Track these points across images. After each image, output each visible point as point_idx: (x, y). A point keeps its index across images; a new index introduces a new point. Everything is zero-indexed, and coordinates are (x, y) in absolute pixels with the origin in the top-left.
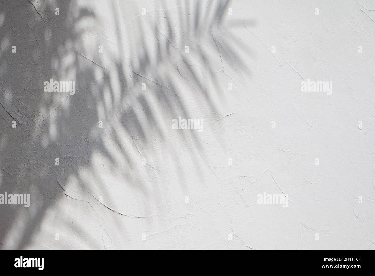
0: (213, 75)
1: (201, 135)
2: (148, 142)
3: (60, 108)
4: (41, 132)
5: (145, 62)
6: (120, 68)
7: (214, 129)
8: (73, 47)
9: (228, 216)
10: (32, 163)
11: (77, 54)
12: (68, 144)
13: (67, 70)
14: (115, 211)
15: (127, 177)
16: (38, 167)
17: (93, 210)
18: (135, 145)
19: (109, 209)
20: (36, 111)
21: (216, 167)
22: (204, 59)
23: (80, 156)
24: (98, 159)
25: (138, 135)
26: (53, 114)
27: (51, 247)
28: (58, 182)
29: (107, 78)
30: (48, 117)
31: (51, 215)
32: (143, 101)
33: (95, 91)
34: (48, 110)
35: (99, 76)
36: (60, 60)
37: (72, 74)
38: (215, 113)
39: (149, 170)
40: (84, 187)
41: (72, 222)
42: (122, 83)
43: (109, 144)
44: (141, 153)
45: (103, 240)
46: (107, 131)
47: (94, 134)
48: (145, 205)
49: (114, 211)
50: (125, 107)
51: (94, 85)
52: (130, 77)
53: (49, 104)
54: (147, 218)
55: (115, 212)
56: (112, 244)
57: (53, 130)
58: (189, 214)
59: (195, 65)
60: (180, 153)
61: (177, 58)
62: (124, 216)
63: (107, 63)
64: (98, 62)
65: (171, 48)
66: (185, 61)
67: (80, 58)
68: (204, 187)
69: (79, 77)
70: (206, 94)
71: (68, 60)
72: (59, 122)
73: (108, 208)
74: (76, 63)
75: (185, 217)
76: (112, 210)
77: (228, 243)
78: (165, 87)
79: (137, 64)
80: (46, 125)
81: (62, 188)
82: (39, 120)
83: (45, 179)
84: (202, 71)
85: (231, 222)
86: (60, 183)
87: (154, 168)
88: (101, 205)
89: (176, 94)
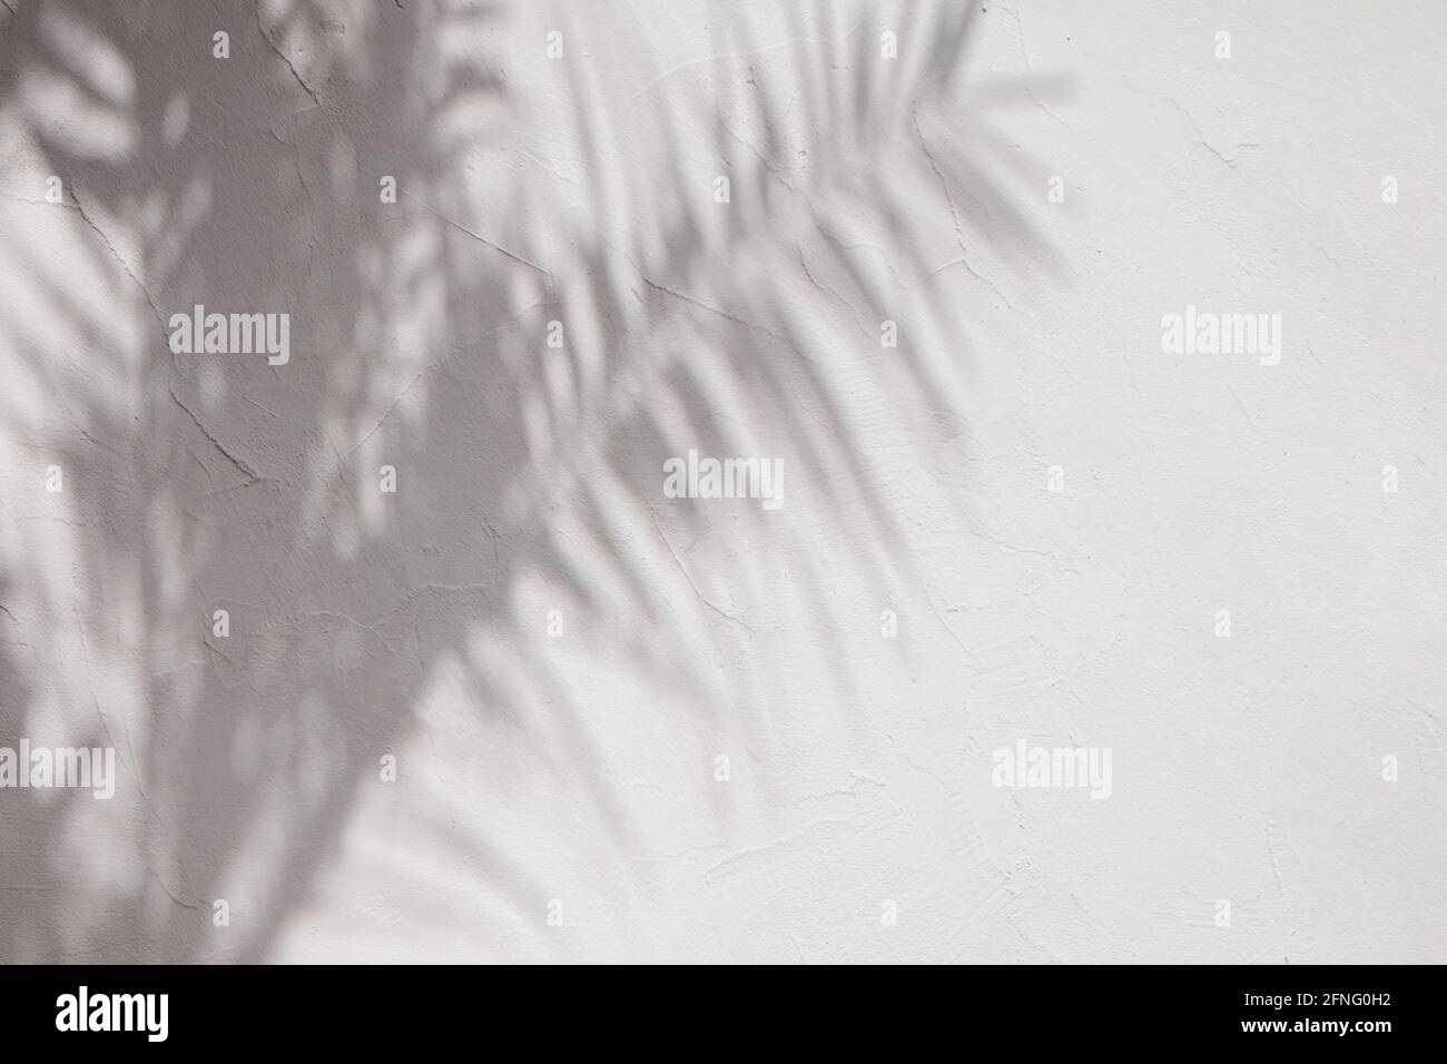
0: (928, 279)
1: (895, 496)
2: (707, 527)
3: (394, 420)
4: (333, 505)
5: (685, 242)
6: (597, 269)
7: (941, 473)
8: (429, 204)
10: (304, 616)
11: (444, 224)
12: (428, 546)
13: (413, 285)
15: (639, 655)
16: (327, 629)
18: (663, 538)
20: (312, 433)
21: (953, 606)
22: (895, 224)
23: (473, 585)
24: (533, 597)
25: (671, 505)
26: (370, 439)
27: (379, 911)
29: (553, 306)
30: (353, 452)
32: (682, 381)
33: (512, 351)
34: (352, 428)
35: (525, 298)
36: (385, 245)
37: (432, 301)
38: (941, 418)
39: (718, 625)
40: (488, 696)
41: (453, 822)
42: (606, 320)
43: (572, 540)
44: (683, 566)
46: (561, 491)
47: (515, 504)
50: (623, 405)
51: (509, 334)
52: (635, 298)
53: (356, 405)
57: (372, 498)
58: (864, 780)
59: (865, 245)
60: (824, 563)
61: (797, 226)
63: (550, 248)
64: (519, 251)
65: (776, 191)
66: (827, 233)
67: (458, 239)
68: (914, 681)
69: (455, 303)
70: (908, 350)
71: (417, 247)
74: (444, 257)
75: (850, 790)
77: (1008, 879)
78: (760, 328)
79: (656, 253)
80: (346, 481)
82: (323, 464)
83: (351, 670)
84: (890, 267)
85: (1016, 802)
87: (732, 618)
89: (798, 353)
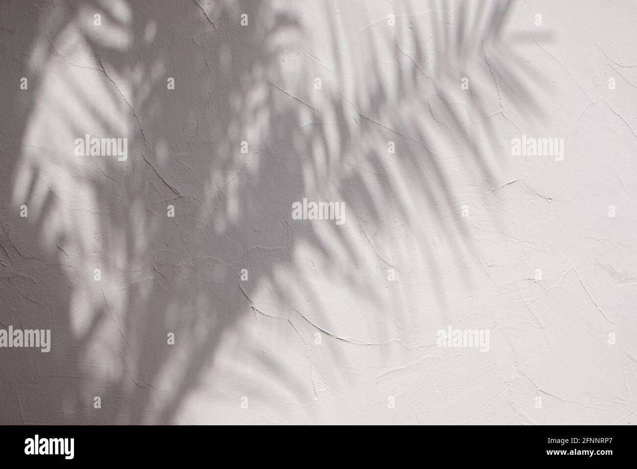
0: (486, 119)
1: (467, 214)
2: (383, 225)
3: (244, 172)
4: (215, 209)
5: (378, 98)
6: (339, 108)
7: (488, 205)
8: (264, 76)
9: (510, 343)
10: (200, 258)
11: (270, 85)
12: (257, 229)
13: (256, 111)
14: (332, 334)
15: (350, 281)
16: (210, 265)
17: (296, 333)
18: (363, 230)
19: (321, 331)
20: (207, 177)
21: (490, 265)
22: (472, 94)
23: (276, 247)
24: (304, 253)
25: (367, 215)
26: (233, 181)
27: (229, 391)
28: (241, 289)
29: (318, 124)
30: (225, 186)
31: (229, 341)
32: (375, 160)
33: (299, 144)
34: (225, 175)
35: (305, 120)
36: (243, 93)
37: (264, 119)
38: (489, 180)
39: (386, 269)
40: (282, 297)
41: (264, 352)
42: (342, 131)
43: (322, 229)
44: (371, 242)
45: (312, 380)
48: (378, 325)
49: (329, 334)
50: (348, 169)
51: (298, 136)
52: (355, 123)
53: (227, 165)
54: (381, 345)
55: (332, 336)
56: (326, 387)
57: (233, 206)
59: (459, 103)
60: (434, 243)
61: (428, 92)
62: (346, 343)
63: (318, 98)
64: (303, 98)
65: (420, 77)
66: (442, 97)
67: (276, 93)
68: (472, 297)
69: (274, 122)
70: (475, 150)
71: (258, 95)
72: (244, 193)
73: (319, 329)
74: (270, 100)
76: (327, 333)
77: (509, 385)
78: (410, 138)
79: (365, 101)
80: (221, 198)
81: (247, 297)
82: (211, 192)
83: (220, 284)
84: (469, 113)
85: (514, 351)
86: (243, 289)
87: (392, 266)
88: (308, 324)
89: (427, 150)
